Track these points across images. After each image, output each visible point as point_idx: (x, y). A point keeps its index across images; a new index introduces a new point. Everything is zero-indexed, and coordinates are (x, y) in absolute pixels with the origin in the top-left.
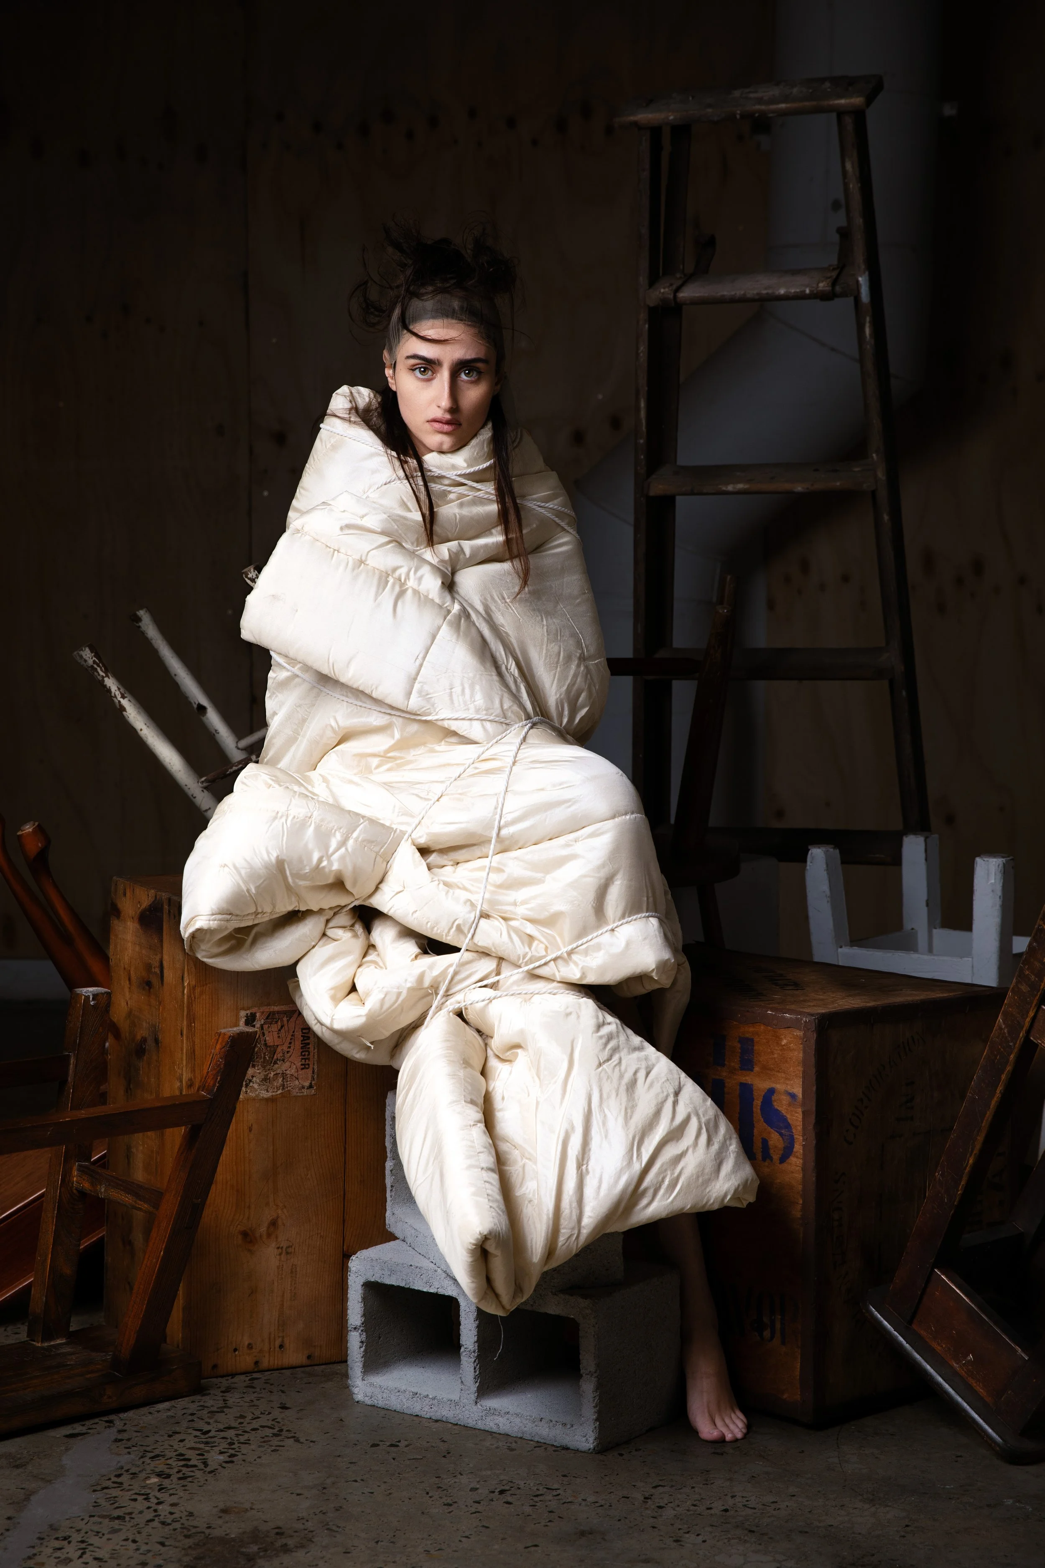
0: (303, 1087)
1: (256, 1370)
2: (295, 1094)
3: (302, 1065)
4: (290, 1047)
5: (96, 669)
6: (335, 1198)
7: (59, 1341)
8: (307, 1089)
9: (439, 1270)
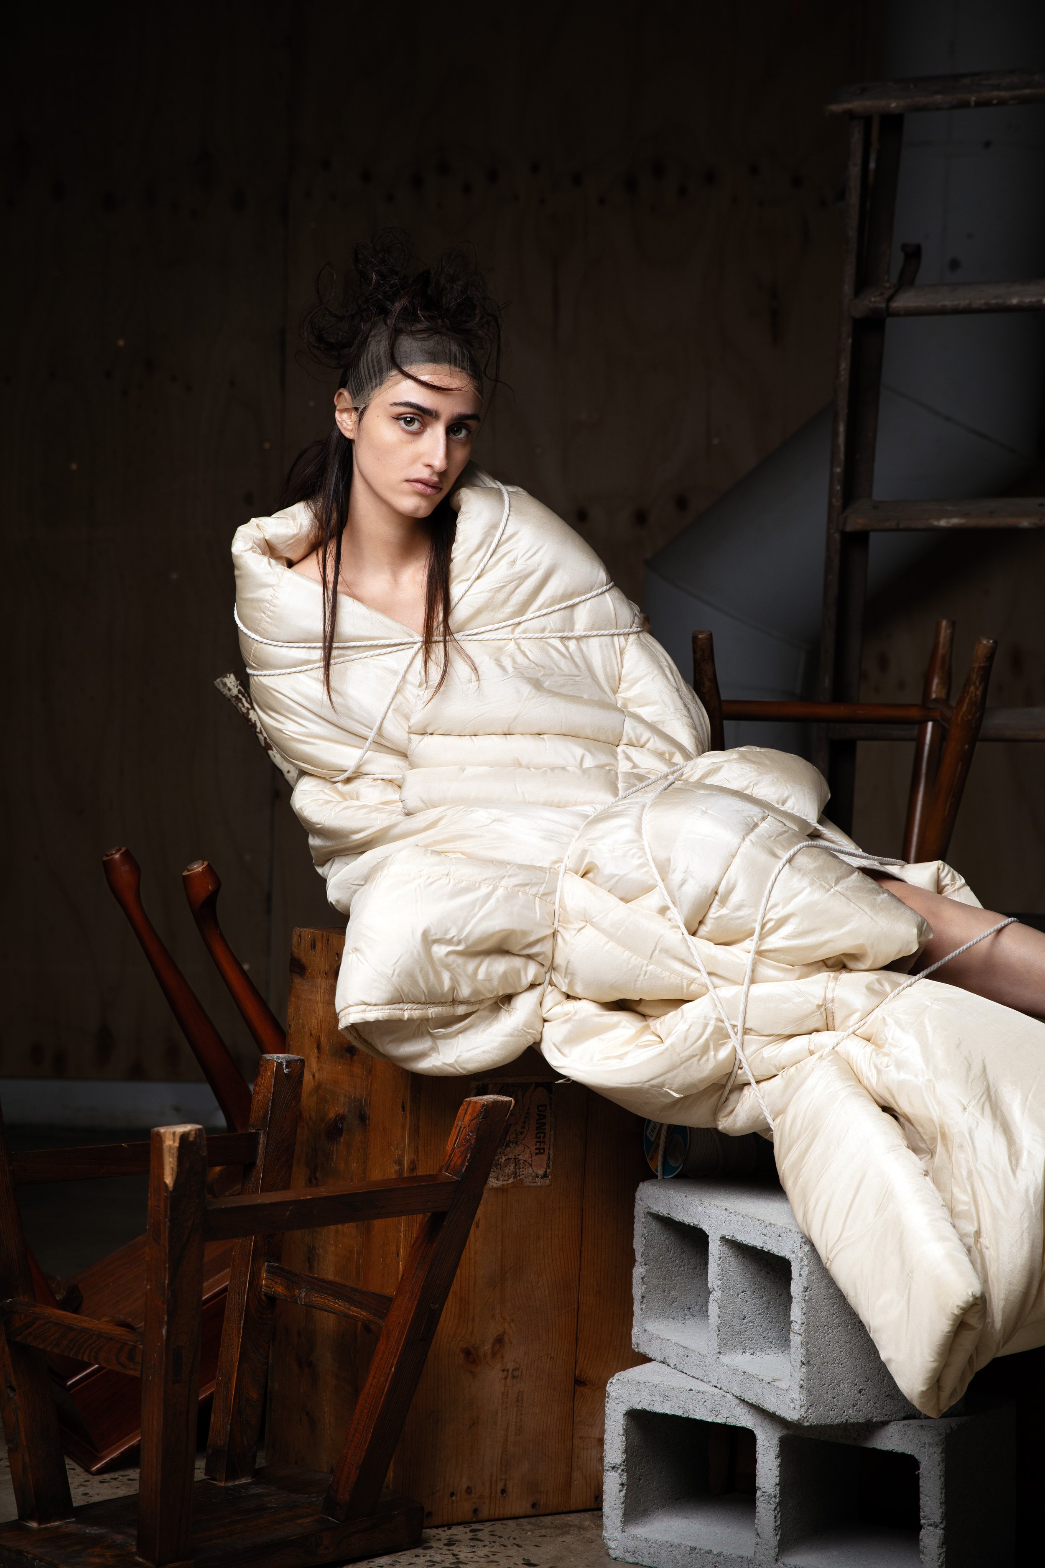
0: (537, 1176)
1: (475, 1519)
2: (528, 1184)
3: (536, 1149)
4: (523, 1127)
5: (241, 699)
6: (568, 1311)
7: (243, 1481)
8: (542, 1178)
9: (728, 1395)
